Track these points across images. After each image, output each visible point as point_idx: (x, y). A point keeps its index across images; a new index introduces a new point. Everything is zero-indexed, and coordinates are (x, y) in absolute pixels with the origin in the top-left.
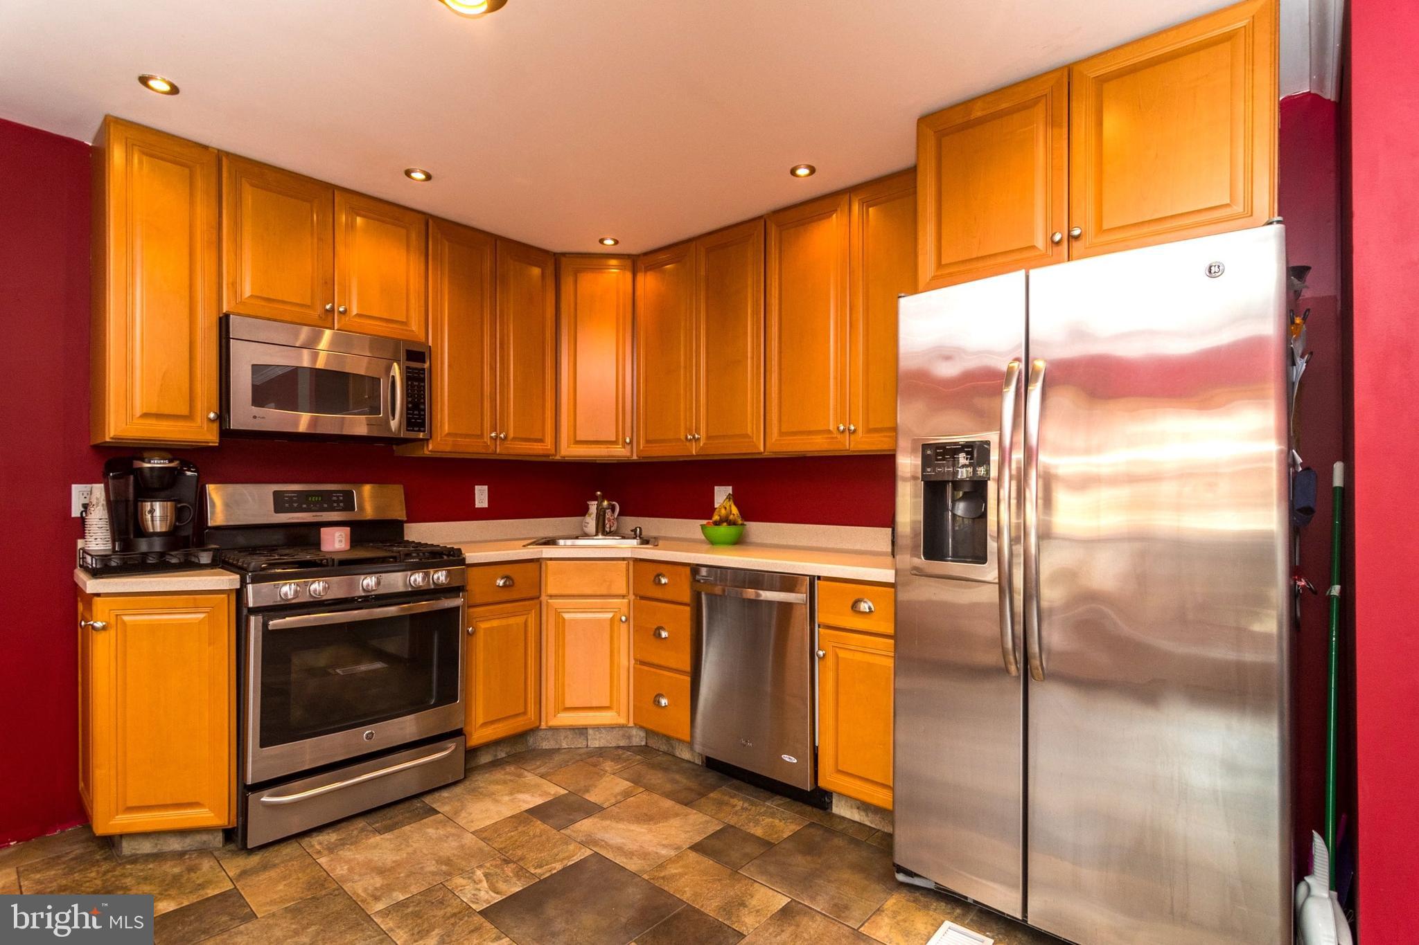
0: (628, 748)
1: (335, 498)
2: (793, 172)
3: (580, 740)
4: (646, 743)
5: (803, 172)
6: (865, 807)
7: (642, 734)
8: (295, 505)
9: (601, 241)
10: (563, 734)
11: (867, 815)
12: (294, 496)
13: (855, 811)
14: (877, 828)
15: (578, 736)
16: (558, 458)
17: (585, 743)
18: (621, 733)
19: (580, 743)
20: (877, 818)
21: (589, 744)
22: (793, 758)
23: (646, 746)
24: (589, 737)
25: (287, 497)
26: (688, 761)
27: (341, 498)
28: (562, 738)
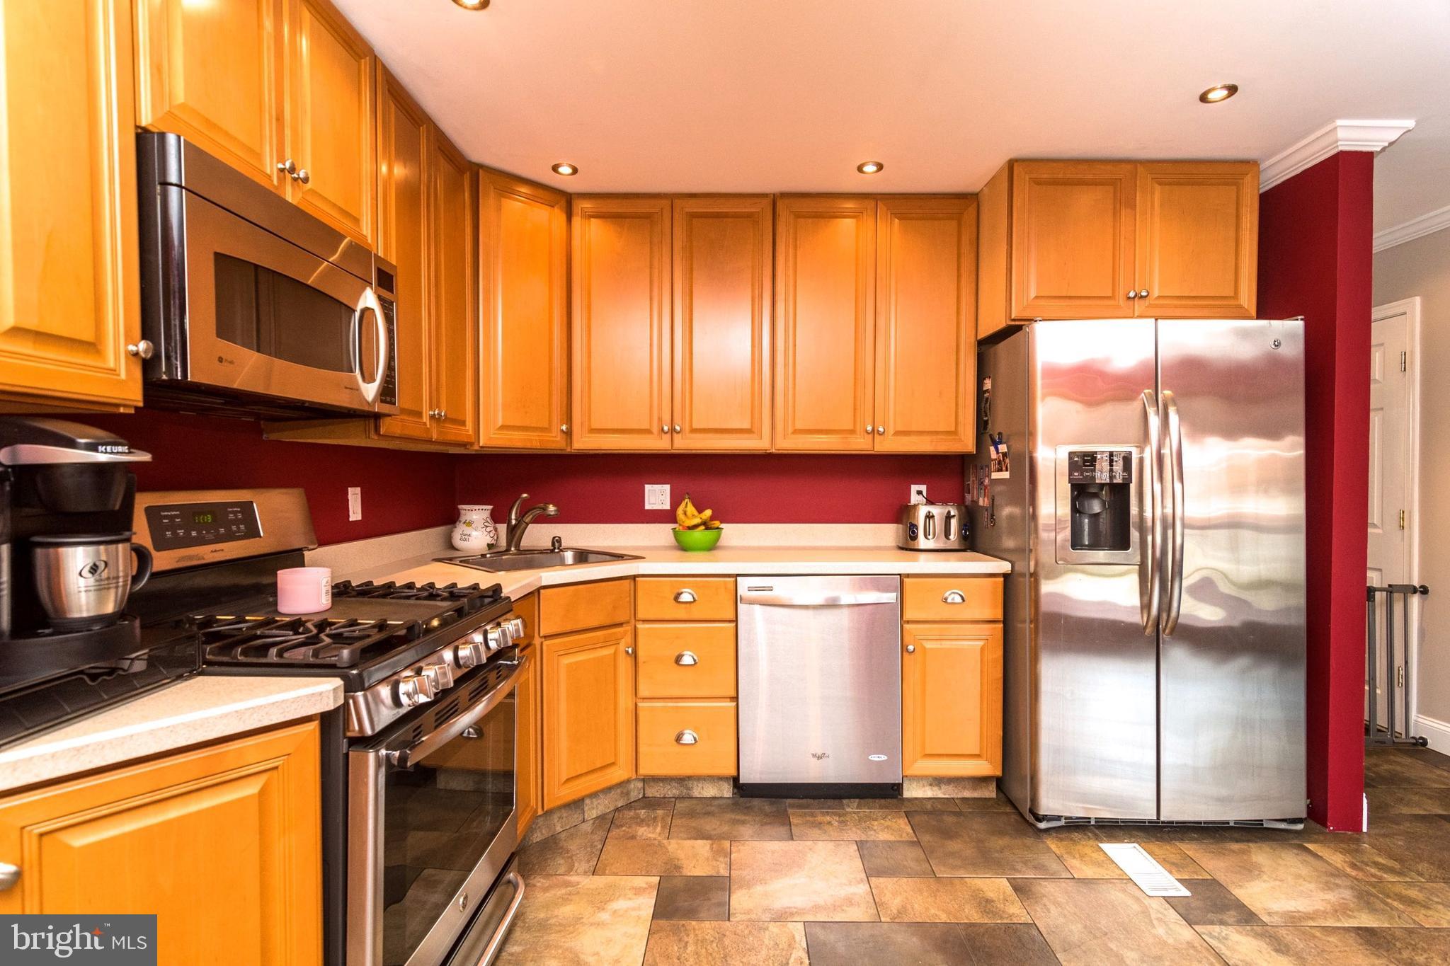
0: (629, 806)
1: (231, 516)
2: (860, 169)
3: (576, 816)
4: (644, 794)
5: (870, 169)
6: (938, 781)
7: (640, 785)
8: (181, 532)
9: (555, 168)
10: (555, 817)
11: (940, 789)
12: (176, 516)
13: (928, 788)
14: (952, 796)
15: (574, 812)
16: (476, 447)
17: (581, 818)
18: (619, 791)
19: (576, 818)
20: (950, 788)
21: (586, 817)
22: (882, 756)
23: (644, 797)
24: (586, 809)
25: (166, 517)
26: (714, 798)
27: (240, 516)
28: (556, 821)
